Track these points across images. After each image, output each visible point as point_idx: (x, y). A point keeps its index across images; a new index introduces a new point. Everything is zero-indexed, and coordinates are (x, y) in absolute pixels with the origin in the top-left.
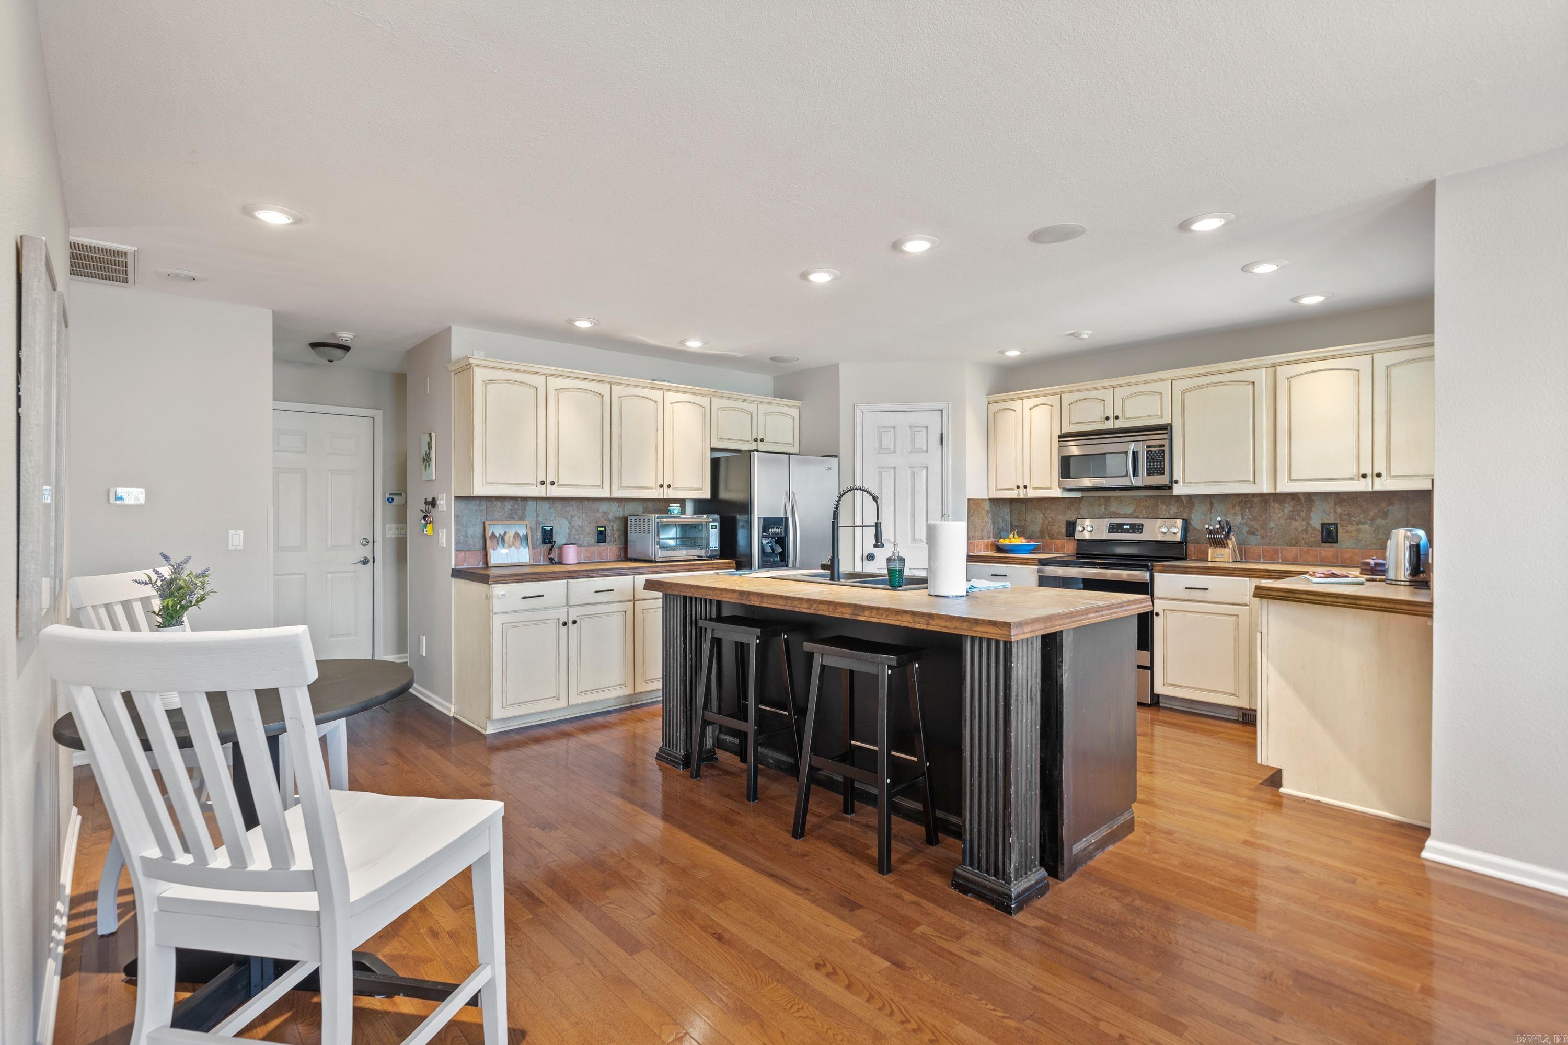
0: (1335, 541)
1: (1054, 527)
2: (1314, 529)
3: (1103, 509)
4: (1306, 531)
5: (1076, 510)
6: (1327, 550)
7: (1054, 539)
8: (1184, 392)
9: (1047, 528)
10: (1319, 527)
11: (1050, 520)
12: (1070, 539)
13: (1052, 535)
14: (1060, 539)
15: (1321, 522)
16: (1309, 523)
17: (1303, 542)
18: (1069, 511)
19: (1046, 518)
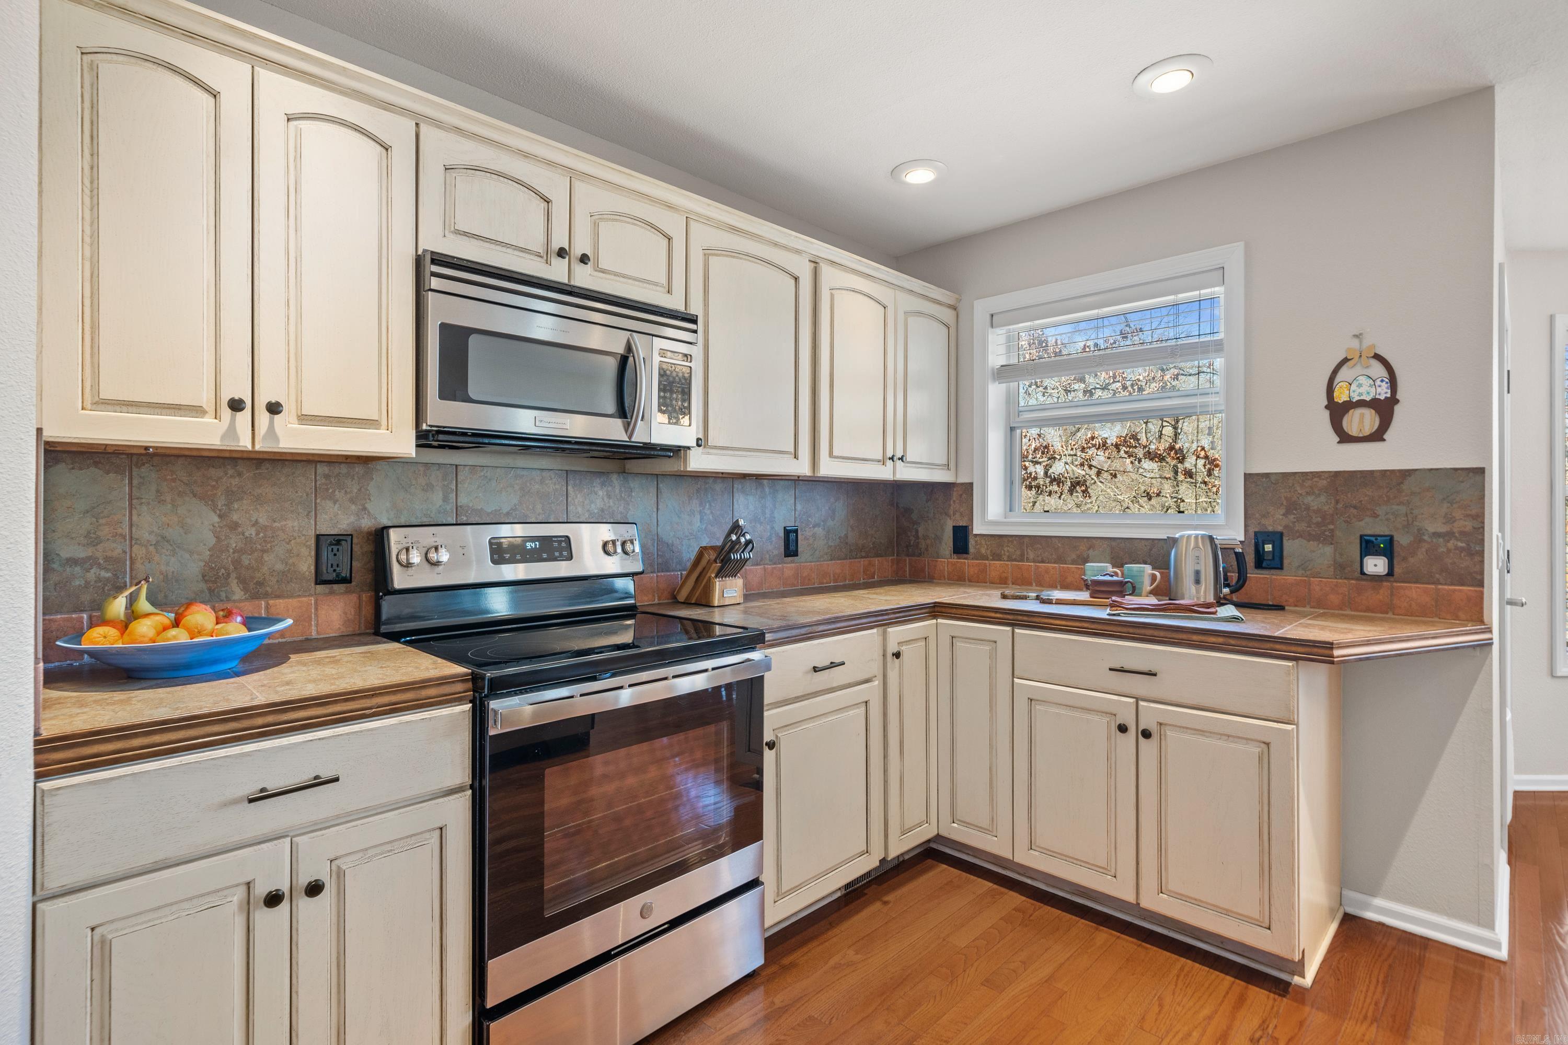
0: (795, 554)
1: (268, 558)
2: (777, 535)
3: (437, 498)
4: (770, 538)
5: (352, 501)
6: (790, 566)
7: (266, 596)
8: (708, 253)
9: (237, 563)
10: (782, 534)
11: (252, 532)
12: (332, 593)
13: (260, 584)
14: (291, 596)
15: (784, 525)
16: (772, 528)
17: (768, 556)
18: (329, 504)
19: (234, 526)
